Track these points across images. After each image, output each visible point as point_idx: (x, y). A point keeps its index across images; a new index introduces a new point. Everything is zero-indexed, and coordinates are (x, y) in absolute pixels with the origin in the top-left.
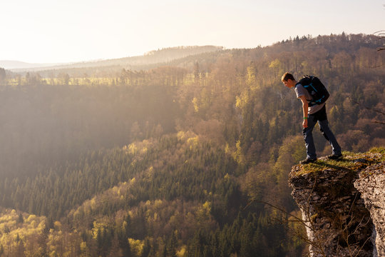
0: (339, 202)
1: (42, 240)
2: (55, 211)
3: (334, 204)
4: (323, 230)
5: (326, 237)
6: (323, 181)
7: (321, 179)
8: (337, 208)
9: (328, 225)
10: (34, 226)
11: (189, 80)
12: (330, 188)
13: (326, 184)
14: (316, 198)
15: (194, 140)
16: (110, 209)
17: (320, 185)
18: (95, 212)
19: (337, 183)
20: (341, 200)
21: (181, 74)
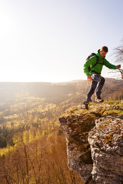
0: (83, 135)
1: (56, 108)
2: (57, 103)
3: (80, 136)
4: (73, 151)
5: (75, 155)
6: (75, 121)
7: (74, 120)
8: (82, 138)
9: (76, 149)
10: (55, 106)
11: (78, 85)
12: (78, 126)
13: (76, 124)
14: (71, 131)
15: (78, 94)
16: (66, 104)
17: (73, 124)
18: (63, 104)
19: (83, 123)
20: (84, 133)
21: (77, 84)
